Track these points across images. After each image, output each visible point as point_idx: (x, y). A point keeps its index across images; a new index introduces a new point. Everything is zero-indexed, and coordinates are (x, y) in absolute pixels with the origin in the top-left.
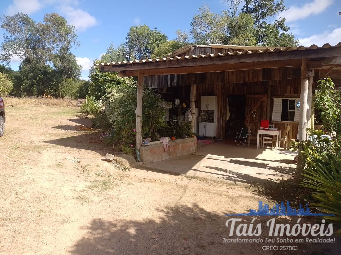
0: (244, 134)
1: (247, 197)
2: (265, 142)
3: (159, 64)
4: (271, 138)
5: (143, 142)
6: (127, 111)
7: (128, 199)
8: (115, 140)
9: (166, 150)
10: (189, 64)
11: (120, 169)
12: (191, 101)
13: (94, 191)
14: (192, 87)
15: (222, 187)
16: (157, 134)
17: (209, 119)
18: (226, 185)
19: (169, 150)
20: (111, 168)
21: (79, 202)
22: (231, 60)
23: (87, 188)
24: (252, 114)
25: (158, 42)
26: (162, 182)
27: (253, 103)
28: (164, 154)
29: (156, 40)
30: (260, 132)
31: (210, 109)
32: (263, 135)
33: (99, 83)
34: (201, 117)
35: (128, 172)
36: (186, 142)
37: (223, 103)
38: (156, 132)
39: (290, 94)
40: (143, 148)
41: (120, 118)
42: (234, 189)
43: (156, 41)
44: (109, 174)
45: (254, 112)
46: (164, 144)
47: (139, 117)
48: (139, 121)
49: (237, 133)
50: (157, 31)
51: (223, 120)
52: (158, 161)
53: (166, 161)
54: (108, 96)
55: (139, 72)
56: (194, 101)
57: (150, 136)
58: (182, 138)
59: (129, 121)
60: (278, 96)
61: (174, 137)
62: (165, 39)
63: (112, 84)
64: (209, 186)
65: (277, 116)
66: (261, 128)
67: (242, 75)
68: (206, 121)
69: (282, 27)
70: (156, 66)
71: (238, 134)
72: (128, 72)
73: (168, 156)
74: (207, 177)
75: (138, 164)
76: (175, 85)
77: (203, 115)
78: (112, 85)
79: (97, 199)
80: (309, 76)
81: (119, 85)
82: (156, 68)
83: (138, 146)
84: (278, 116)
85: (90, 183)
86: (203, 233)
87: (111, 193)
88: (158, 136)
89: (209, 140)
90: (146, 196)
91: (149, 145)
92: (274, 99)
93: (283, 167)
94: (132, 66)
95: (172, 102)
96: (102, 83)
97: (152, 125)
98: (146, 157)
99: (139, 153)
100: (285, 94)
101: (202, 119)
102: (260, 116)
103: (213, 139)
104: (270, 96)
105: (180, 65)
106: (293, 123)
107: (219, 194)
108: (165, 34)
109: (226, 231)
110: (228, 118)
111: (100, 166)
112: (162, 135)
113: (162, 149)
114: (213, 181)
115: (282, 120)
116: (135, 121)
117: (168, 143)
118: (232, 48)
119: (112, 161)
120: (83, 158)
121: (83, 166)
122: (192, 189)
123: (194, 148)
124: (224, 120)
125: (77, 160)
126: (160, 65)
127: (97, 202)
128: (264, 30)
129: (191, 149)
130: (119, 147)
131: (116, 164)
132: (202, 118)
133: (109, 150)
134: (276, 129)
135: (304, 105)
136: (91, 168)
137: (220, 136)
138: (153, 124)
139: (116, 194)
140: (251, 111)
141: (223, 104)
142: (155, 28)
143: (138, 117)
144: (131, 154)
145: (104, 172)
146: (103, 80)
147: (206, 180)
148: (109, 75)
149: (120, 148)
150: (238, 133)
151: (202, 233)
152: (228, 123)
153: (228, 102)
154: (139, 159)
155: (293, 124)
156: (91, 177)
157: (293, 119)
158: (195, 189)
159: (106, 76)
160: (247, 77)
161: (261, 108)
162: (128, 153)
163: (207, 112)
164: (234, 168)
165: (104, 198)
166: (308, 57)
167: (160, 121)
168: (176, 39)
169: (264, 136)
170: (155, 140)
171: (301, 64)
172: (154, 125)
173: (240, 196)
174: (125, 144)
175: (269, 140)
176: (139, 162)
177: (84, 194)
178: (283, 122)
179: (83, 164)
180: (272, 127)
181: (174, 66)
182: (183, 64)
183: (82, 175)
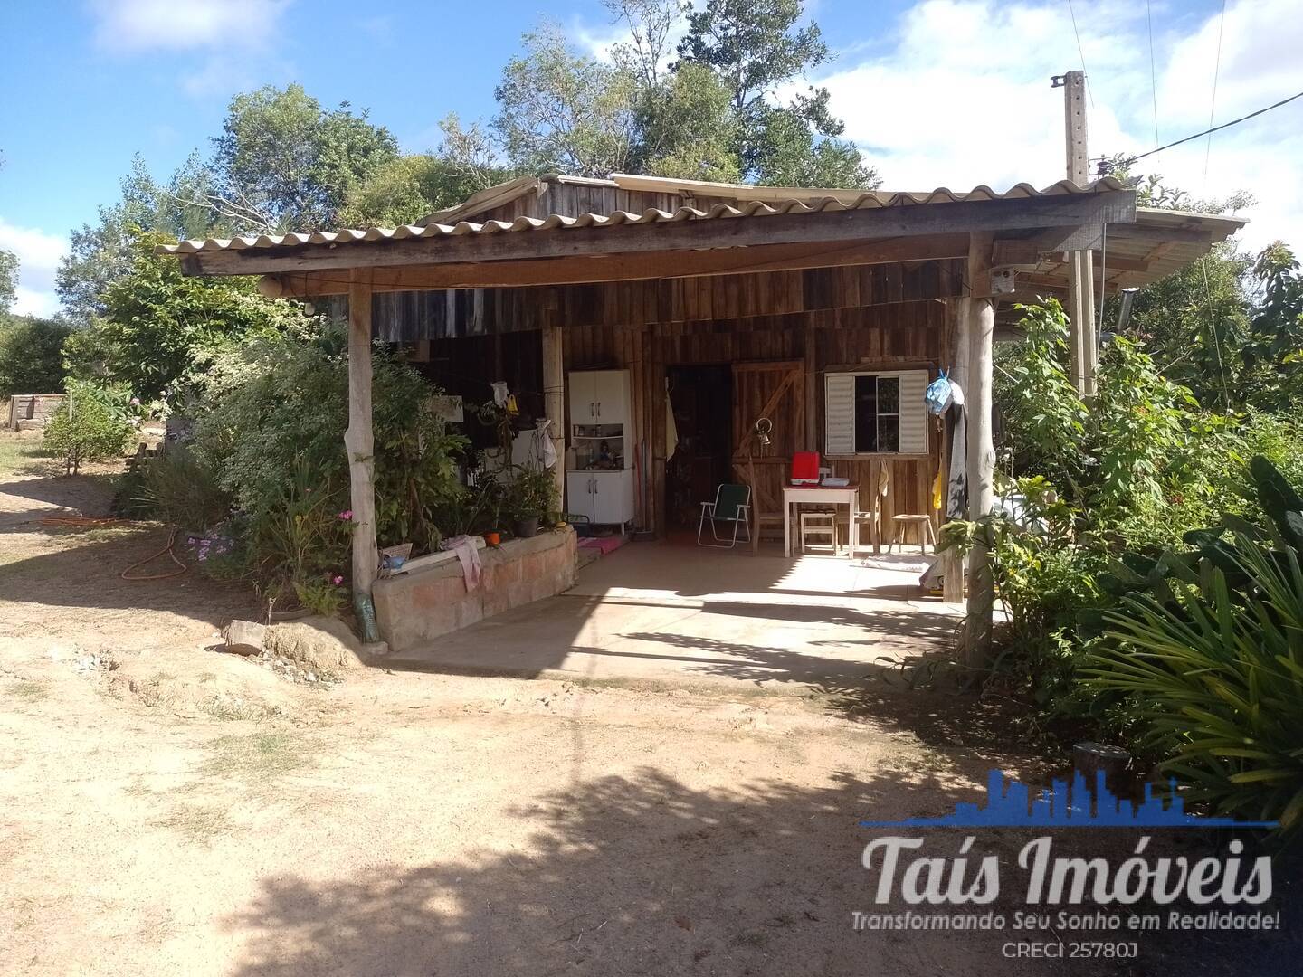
0: (727, 507)
1: (822, 733)
2: (809, 531)
3: (452, 245)
4: (829, 516)
5: (385, 563)
6: (296, 438)
7: (396, 797)
8: (252, 563)
9: (471, 586)
10: (576, 248)
11: (302, 681)
12: (547, 390)
13: (237, 781)
14: (547, 335)
15: (723, 705)
16: (431, 525)
17: (604, 458)
18: (736, 697)
19: (481, 587)
20: (260, 678)
21: (188, 840)
22: (735, 234)
23: (199, 775)
24: (756, 432)
25: (361, 161)
26: (493, 712)
27: (757, 391)
28: (466, 601)
29: (351, 149)
30: (792, 496)
31: (607, 418)
32: (799, 504)
33: (156, 324)
34: (575, 449)
35: (336, 691)
36: (540, 552)
37: (653, 397)
38: (424, 517)
39: (880, 359)
40: (389, 589)
41: (268, 470)
42: (767, 710)
43: (352, 156)
44: (264, 707)
45: (764, 426)
46: (465, 562)
47: (362, 460)
48: (362, 478)
49: (703, 503)
50: (354, 116)
51: (654, 459)
52: (445, 632)
53: (475, 629)
54: (196, 378)
55: (352, 279)
56: (558, 389)
57: (404, 534)
58: (524, 536)
59: (315, 478)
60: (842, 367)
61: (497, 535)
62: (387, 148)
63: (211, 327)
64: (677, 709)
65: (841, 434)
66: (795, 481)
67: (733, 290)
68: (594, 464)
69: (820, 121)
70: (437, 252)
71: (707, 506)
72: (303, 276)
73: (479, 609)
74: (659, 677)
75: (371, 654)
76: (478, 328)
77: (581, 442)
78: (213, 334)
79: (264, 813)
80: (999, 290)
81: (243, 332)
82: (438, 260)
83: (363, 579)
84: (845, 437)
85: (201, 751)
86: (734, 887)
87: (315, 783)
88: (436, 534)
89: (610, 536)
90: (461, 776)
91: (406, 573)
92: (827, 375)
93: (886, 613)
94: (332, 255)
95: (461, 397)
96: (166, 323)
97: (409, 494)
98: (399, 620)
99: (370, 607)
100: (865, 360)
101: (578, 458)
102: (786, 437)
103: (623, 532)
104: (813, 364)
105: (539, 251)
106: (896, 458)
107: (726, 735)
108: (385, 128)
109: (809, 868)
110: (671, 452)
111: (215, 677)
112: (451, 532)
113: (455, 583)
114: (686, 687)
115: (859, 449)
116: (343, 477)
117: (477, 560)
118: (691, 191)
119: (256, 652)
120: (125, 648)
121: (138, 683)
122: (621, 727)
123: (569, 573)
124: (660, 459)
125: (97, 661)
126: (456, 250)
127: (269, 826)
128: (762, 128)
129: (560, 577)
130: (280, 591)
131: (279, 663)
132: (577, 456)
133: (235, 606)
134: (846, 483)
135: (982, 393)
136: (179, 686)
137: (648, 520)
138: (413, 487)
139: (337, 785)
140: (752, 420)
141: (650, 400)
142: (344, 104)
143: (357, 460)
144: (336, 614)
145: (239, 701)
146: (170, 312)
147: (657, 688)
148: (198, 294)
149: (286, 593)
150: (706, 504)
151: (728, 887)
152: (671, 466)
153: (668, 390)
154: (371, 632)
155: (894, 461)
156: (194, 727)
157: (894, 446)
158: (630, 726)
159: (182, 294)
160: (751, 298)
161: (787, 410)
162: (322, 613)
163: (593, 430)
164: (736, 632)
165: (293, 807)
166: (1004, 225)
167: (443, 474)
168: (440, 150)
169: (802, 508)
170: (427, 552)
171: (967, 252)
172: (418, 490)
173: (798, 732)
174: (307, 577)
175: (818, 522)
176: (372, 642)
177: (193, 800)
178: (863, 455)
179: (140, 671)
180: (828, 476)
181: (515, 255)
182: (550, 247)
183: (152, 719)
